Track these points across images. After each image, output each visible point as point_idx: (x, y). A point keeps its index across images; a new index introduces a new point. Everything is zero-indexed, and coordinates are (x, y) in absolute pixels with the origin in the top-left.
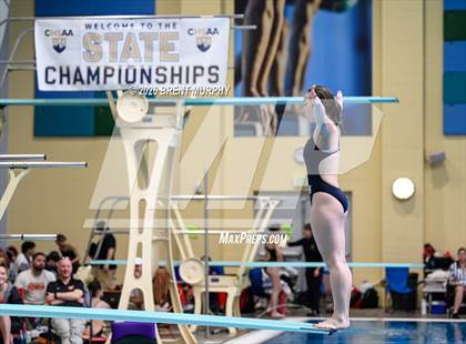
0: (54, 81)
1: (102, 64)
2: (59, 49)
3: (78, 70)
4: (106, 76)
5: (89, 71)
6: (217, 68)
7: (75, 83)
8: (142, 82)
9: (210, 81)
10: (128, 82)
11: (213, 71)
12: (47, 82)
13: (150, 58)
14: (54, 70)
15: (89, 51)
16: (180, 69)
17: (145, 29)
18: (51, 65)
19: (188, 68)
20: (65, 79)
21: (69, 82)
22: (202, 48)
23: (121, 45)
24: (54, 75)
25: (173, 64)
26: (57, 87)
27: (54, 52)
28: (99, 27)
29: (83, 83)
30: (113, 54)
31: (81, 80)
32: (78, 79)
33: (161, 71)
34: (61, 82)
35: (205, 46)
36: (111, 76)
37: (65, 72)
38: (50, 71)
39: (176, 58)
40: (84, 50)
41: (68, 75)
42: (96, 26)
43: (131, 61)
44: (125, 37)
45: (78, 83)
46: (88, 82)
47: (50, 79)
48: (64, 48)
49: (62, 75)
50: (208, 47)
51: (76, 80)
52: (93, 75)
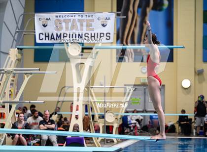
0: (42, 39)
1: (62, 32)
2: (45, 26)
3: (52, 34)
4: (64, 37)
5: (57, 35)
6: (110, 34)
9: (107, 39)
11: (108, 35)
13: (82, 30)
14: (43, 34)
15: (57, 27)
16: (95, 34)
17: (80, 18)
18: (41, 32)
19: (97, 34)
20: (47, 38)
21: (49, 39)
22: (104, 25)
23: (70, 24)
24: (43, 37)
25: (91, 32)
26: (44, 41)
27: (43, 27)
28: (61, 17)
29: (54, 40)
30: (67, 28)
31: (54, 38)
32: (52, 38)
33: (87, 35)
34: (45, 39)
35: (105, 24)
36: (66, 37)
37: (47, 35)
38: (41, 35)
39: (93, 29)
40: (55, 26)
41: (48, 36)
42: (60, 16)
43: (74, 31)
44: (72, 21)
45: (53, 40)
46: (57, 39)
47: (41, 38)
48: (47, 25)
49: (46, 37)
50: (106, 25)
51: (51, 38)
52: (59, 36)
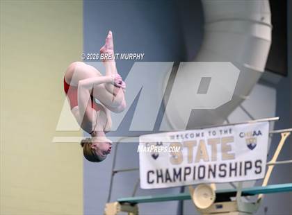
0: (153, 182)
2: (155, 157)
3: (167, 172)
4: (185, 174)
5: (175, 170)
6: (261, 162)
7: (166, 181)
8: (209, 177)
9: (256, 172)
10: (200, 178)
11: (258, 164)
12: (149, 182)
13: (215, 158)
14: (153, 172)
15: (174, 156)
16: (236, 165)
17: (212, 136)
18: (151, 169)
19: (241, 164)
20: (160, 179)
21: (163, 181)
22: (251, 147)
23: (195, 150)
24: (153, 177)
25: (230, 161)
26: (156, 186)
27: (152, 159)
28: (180, 137)
29: (171, 181)
30: (190, 158)
31: (169, 179)
33: (223, 168)
34: (158, 182)
35: (253, 145)
36: (189, 174)
37: (160, 174)
38: (150, 174)
39: (233, 156)
41: (161, 176)
42: (177, 136)
43: (202, 162)
44: (198, 143)
45: (169, 181)
46: (174, 180)
47: (151, 180)
48: (158, 156)
49: (158, 176)
50: (255, 146)
51: (167, 179)
52: (177, 174)
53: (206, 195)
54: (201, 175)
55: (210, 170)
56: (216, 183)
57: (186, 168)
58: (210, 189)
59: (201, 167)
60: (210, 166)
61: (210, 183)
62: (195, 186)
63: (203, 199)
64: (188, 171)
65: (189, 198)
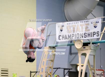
53: (79, 44)
54: (78, 37)
55: (81, 35)
56: (83, 40)
57: (72, 35)
58: (81, 42)
59: (78, 34)
60: (81, 34)
61: (81, 40)
62: (76, 41)
63: (79, 45)
64: (73, 35)
65: (74, 45)
